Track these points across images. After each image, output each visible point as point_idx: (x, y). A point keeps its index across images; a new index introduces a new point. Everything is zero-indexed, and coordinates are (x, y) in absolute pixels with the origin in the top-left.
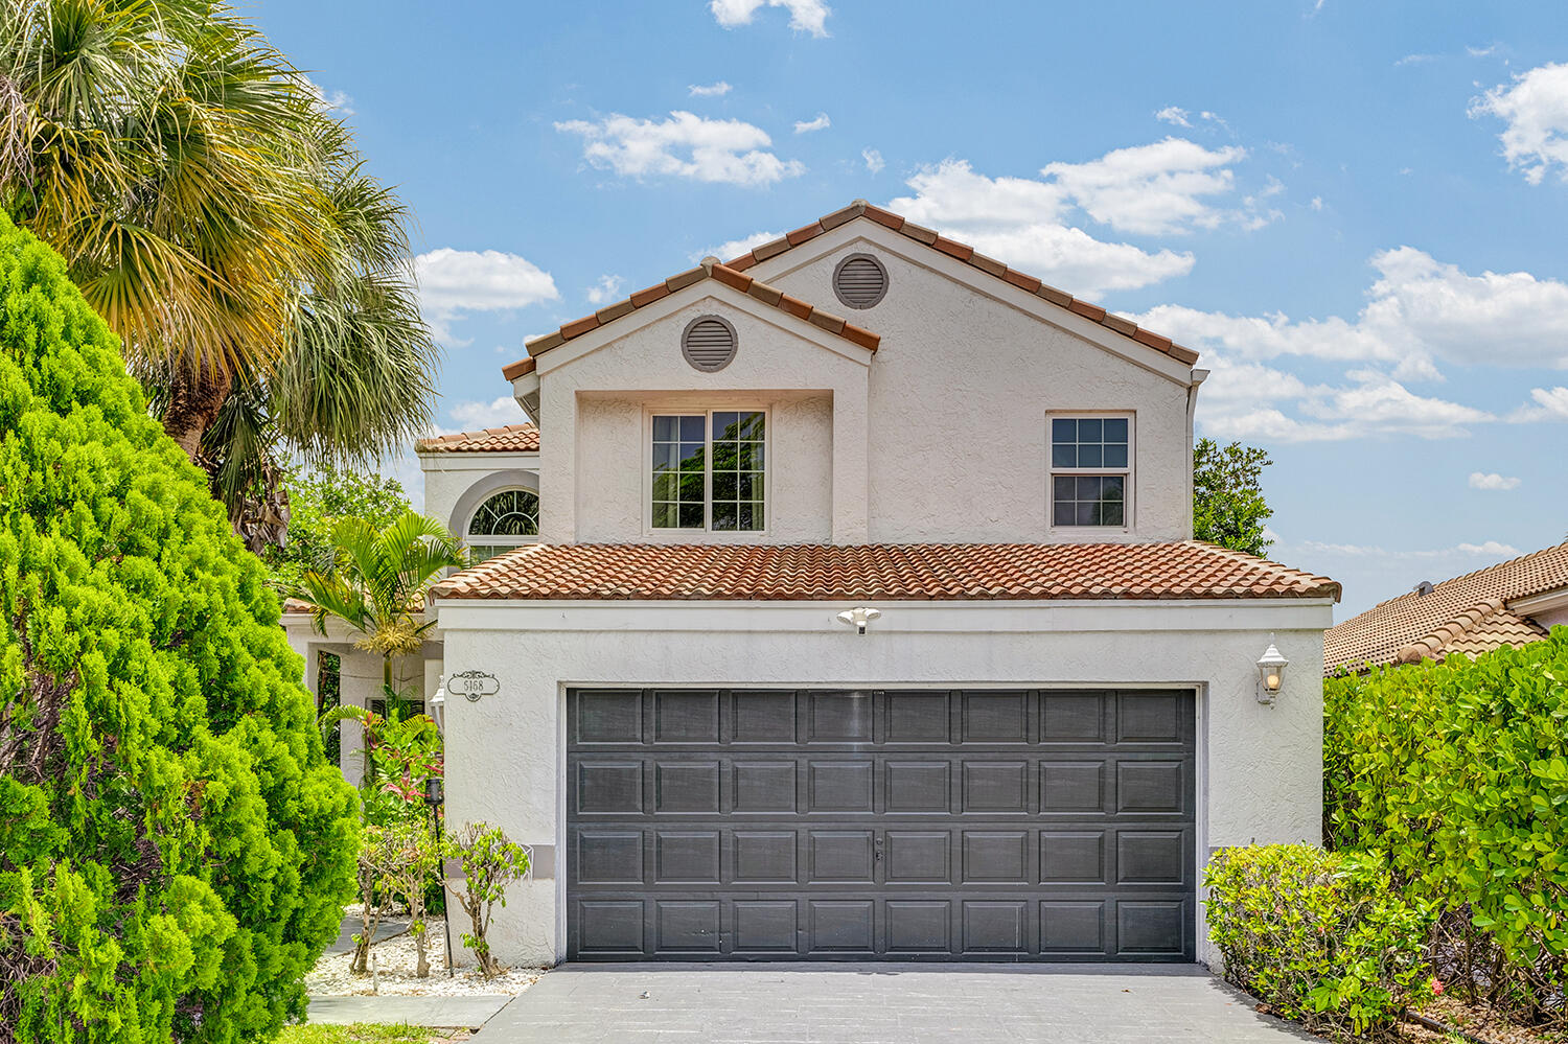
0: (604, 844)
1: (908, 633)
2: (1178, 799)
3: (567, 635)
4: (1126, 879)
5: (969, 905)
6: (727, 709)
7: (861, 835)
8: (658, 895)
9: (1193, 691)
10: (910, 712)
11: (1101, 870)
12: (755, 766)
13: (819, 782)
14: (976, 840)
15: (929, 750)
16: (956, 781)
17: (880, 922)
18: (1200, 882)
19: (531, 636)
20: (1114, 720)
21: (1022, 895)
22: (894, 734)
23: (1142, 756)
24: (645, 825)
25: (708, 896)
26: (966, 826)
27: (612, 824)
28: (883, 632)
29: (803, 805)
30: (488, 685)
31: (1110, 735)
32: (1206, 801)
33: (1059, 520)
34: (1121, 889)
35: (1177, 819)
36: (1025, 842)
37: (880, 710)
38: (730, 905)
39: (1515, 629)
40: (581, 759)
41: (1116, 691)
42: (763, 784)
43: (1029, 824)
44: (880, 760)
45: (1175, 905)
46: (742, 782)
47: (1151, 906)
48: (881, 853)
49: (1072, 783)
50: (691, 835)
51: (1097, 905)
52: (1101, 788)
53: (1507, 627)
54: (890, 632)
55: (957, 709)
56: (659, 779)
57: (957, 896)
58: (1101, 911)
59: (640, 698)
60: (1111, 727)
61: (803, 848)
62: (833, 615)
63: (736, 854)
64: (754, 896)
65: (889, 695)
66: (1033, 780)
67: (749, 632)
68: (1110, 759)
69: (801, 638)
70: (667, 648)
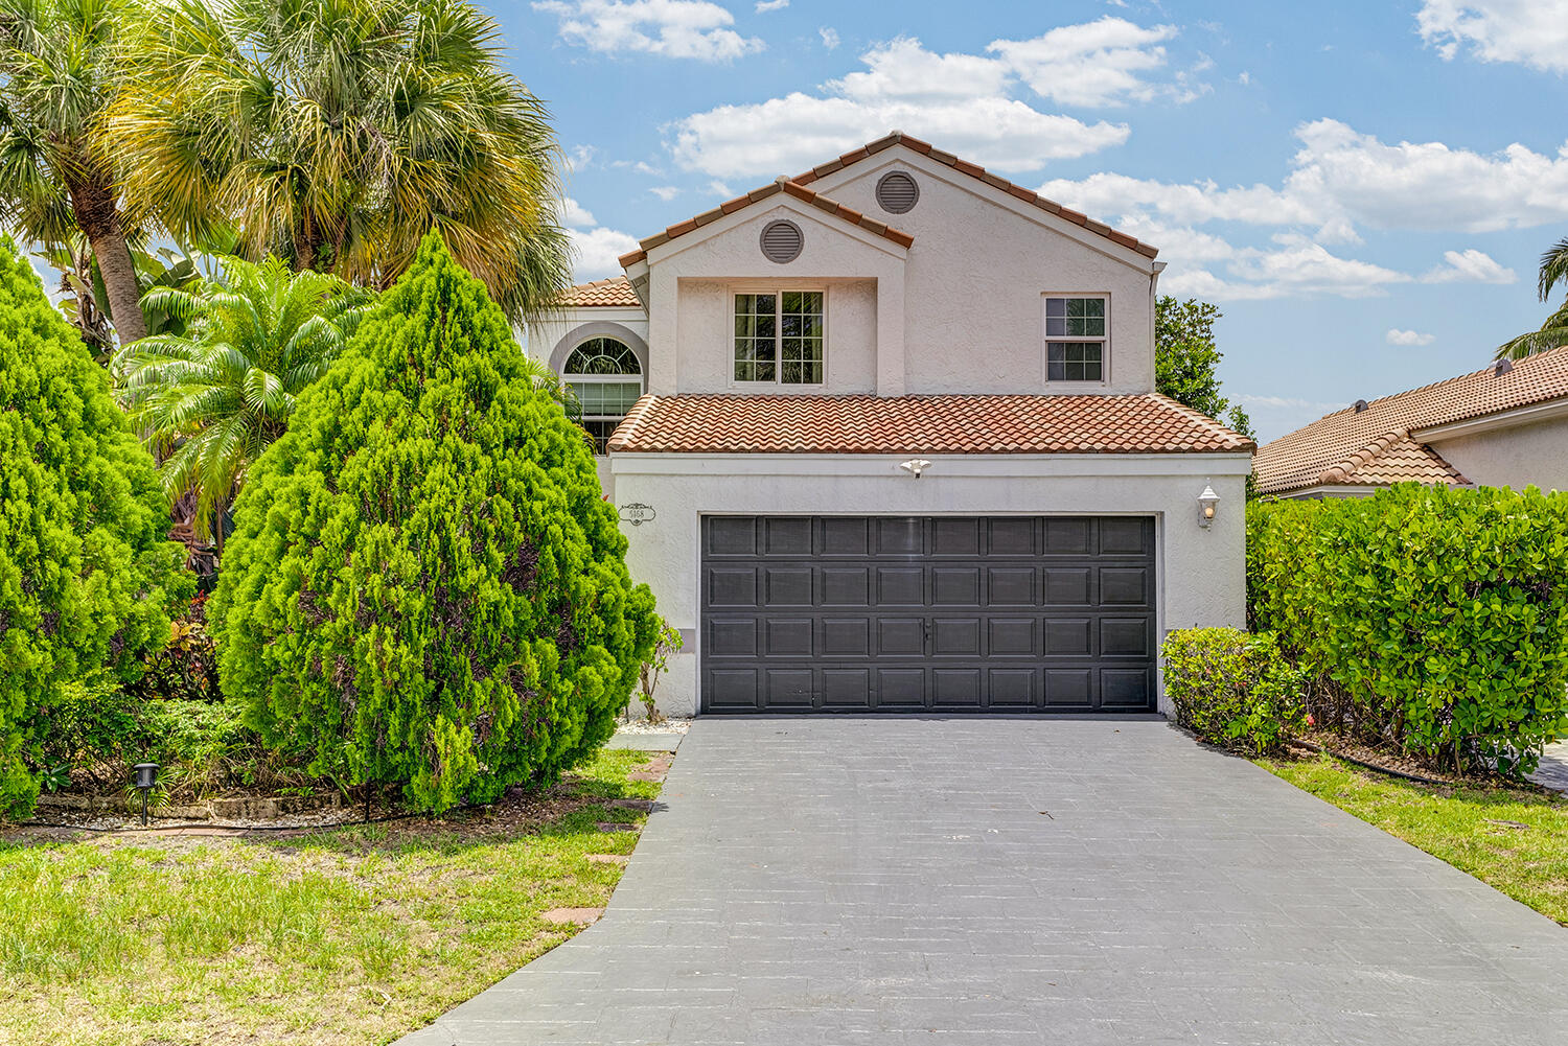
0: (728, 628)
1: (950, 477)
2: (1144, 595)
3: (705, 478)
4: (1106, 653)
5: (994, 672)
6: (818, 531)
7: (915, 621)
8: (767, 665)
9: (1154, 517)
10: (950, 532)
11: (1088, 646)
12: (838, 571)
13: (884, 583)
14: (998, 625)
15: (964, 560)
16: (984, 582)
17: (929, 684)
18: (1159, 655)
19: (679, 478)
20: (1097, 538)
21: (1032, 665)
22: (937, 548)
23: (1117, 564)
24: (758, 615)
25: (804, 665)
26: (991, 615)
27: (734, 614)
28: (932, 477)
29: (873, 600)
30: (648, 514)
31: (1094, 549)
32: (1163, 597)
33: (1051, 377)
34: (1103, 660)
35: (1143, 610)
36: (1033, 626)
37: (928, 531)
38: (820, 672)
39: (1415, 455)
40: (712, 566)
41: (1098, 517)
42: (845, 584)
43: (1037, 613)
44: (928, 567)
45: (1142, 671)
46: (828, 583)
47: (1125, 672)
48: (929, 634)
49: (1067, 584)
50: (791, 622)
51: (1086, 672)
52: (1088, 587)
53: (1409, 453)
54: (937, 476)
55: (983, 530)
56: (768, 580)
57: (984, 666)
58: (1088, 676)
59: (754, 522)
60: (1095, 543)
61: (873, 631)
62: (896, 463)
63: (824, 635)
64: (838, 665)
65: (935, 520)
66: (1039, 582)
67: (836, 476)
68: (1095, 566)
69: (875, 480)
70: (777, 487)
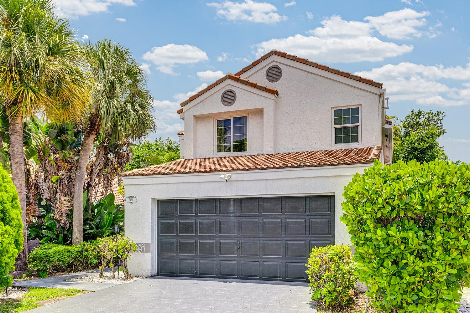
0: (166, 243)
1: (243, 181)
2: (329, 231)
3: (153, 185)
5: (265, 263)
6: (197, 205)
7: (234, 241)
8: (180, 258)
10: (247, 204)
11: (305, 253)
12: (205, 221)
13: (222, 226)
14: (266, 243)
15: (253, 216)
16: (261, 225)
17: (239, 267)
19: (145, 186)
20: (308, 205)
21: (280, 260)
22: (243, 211)
23: (317, 217)
24: (176, 238)
25: (192, 258)
26: (264, 239)
27: (168, 238)
28: (236, 181)
30: (135, 200)
31: (307, 210)
33: (337, 142)
35: (329, 237)
36: (281, 244)
37: (239, 204)
38: (198, 261)
40: (160, 220)
41: (310, 196)
42: (207, 226)
43: (283, 238)
44: (239, 219)
46: (201, 226)
48: (239, 247)
49: (295, 226)
50: (188, 241)
51: (303, 264)
52: (305, 227)
54: (238, 181)
55: (261, 203)
56: (180, 225)
57: (261, 260)
59: (175, 202)
60: (308, 208)
61: (217, 245)
62: (218, 176)
63: (200, 247)
64: (204, 259)
65: (242, 199)
66: (284, 225)
67: (198, 182)
68: (307, 218)
69: (213, 183)
70: (179, 187)
